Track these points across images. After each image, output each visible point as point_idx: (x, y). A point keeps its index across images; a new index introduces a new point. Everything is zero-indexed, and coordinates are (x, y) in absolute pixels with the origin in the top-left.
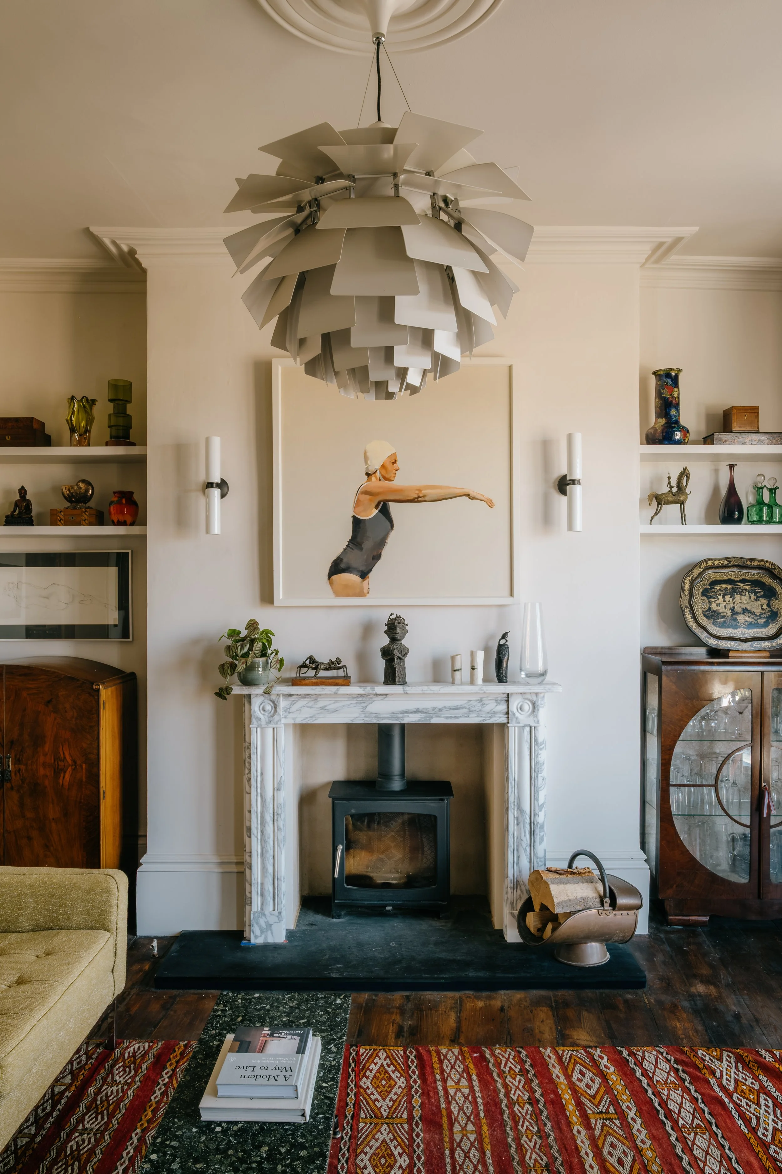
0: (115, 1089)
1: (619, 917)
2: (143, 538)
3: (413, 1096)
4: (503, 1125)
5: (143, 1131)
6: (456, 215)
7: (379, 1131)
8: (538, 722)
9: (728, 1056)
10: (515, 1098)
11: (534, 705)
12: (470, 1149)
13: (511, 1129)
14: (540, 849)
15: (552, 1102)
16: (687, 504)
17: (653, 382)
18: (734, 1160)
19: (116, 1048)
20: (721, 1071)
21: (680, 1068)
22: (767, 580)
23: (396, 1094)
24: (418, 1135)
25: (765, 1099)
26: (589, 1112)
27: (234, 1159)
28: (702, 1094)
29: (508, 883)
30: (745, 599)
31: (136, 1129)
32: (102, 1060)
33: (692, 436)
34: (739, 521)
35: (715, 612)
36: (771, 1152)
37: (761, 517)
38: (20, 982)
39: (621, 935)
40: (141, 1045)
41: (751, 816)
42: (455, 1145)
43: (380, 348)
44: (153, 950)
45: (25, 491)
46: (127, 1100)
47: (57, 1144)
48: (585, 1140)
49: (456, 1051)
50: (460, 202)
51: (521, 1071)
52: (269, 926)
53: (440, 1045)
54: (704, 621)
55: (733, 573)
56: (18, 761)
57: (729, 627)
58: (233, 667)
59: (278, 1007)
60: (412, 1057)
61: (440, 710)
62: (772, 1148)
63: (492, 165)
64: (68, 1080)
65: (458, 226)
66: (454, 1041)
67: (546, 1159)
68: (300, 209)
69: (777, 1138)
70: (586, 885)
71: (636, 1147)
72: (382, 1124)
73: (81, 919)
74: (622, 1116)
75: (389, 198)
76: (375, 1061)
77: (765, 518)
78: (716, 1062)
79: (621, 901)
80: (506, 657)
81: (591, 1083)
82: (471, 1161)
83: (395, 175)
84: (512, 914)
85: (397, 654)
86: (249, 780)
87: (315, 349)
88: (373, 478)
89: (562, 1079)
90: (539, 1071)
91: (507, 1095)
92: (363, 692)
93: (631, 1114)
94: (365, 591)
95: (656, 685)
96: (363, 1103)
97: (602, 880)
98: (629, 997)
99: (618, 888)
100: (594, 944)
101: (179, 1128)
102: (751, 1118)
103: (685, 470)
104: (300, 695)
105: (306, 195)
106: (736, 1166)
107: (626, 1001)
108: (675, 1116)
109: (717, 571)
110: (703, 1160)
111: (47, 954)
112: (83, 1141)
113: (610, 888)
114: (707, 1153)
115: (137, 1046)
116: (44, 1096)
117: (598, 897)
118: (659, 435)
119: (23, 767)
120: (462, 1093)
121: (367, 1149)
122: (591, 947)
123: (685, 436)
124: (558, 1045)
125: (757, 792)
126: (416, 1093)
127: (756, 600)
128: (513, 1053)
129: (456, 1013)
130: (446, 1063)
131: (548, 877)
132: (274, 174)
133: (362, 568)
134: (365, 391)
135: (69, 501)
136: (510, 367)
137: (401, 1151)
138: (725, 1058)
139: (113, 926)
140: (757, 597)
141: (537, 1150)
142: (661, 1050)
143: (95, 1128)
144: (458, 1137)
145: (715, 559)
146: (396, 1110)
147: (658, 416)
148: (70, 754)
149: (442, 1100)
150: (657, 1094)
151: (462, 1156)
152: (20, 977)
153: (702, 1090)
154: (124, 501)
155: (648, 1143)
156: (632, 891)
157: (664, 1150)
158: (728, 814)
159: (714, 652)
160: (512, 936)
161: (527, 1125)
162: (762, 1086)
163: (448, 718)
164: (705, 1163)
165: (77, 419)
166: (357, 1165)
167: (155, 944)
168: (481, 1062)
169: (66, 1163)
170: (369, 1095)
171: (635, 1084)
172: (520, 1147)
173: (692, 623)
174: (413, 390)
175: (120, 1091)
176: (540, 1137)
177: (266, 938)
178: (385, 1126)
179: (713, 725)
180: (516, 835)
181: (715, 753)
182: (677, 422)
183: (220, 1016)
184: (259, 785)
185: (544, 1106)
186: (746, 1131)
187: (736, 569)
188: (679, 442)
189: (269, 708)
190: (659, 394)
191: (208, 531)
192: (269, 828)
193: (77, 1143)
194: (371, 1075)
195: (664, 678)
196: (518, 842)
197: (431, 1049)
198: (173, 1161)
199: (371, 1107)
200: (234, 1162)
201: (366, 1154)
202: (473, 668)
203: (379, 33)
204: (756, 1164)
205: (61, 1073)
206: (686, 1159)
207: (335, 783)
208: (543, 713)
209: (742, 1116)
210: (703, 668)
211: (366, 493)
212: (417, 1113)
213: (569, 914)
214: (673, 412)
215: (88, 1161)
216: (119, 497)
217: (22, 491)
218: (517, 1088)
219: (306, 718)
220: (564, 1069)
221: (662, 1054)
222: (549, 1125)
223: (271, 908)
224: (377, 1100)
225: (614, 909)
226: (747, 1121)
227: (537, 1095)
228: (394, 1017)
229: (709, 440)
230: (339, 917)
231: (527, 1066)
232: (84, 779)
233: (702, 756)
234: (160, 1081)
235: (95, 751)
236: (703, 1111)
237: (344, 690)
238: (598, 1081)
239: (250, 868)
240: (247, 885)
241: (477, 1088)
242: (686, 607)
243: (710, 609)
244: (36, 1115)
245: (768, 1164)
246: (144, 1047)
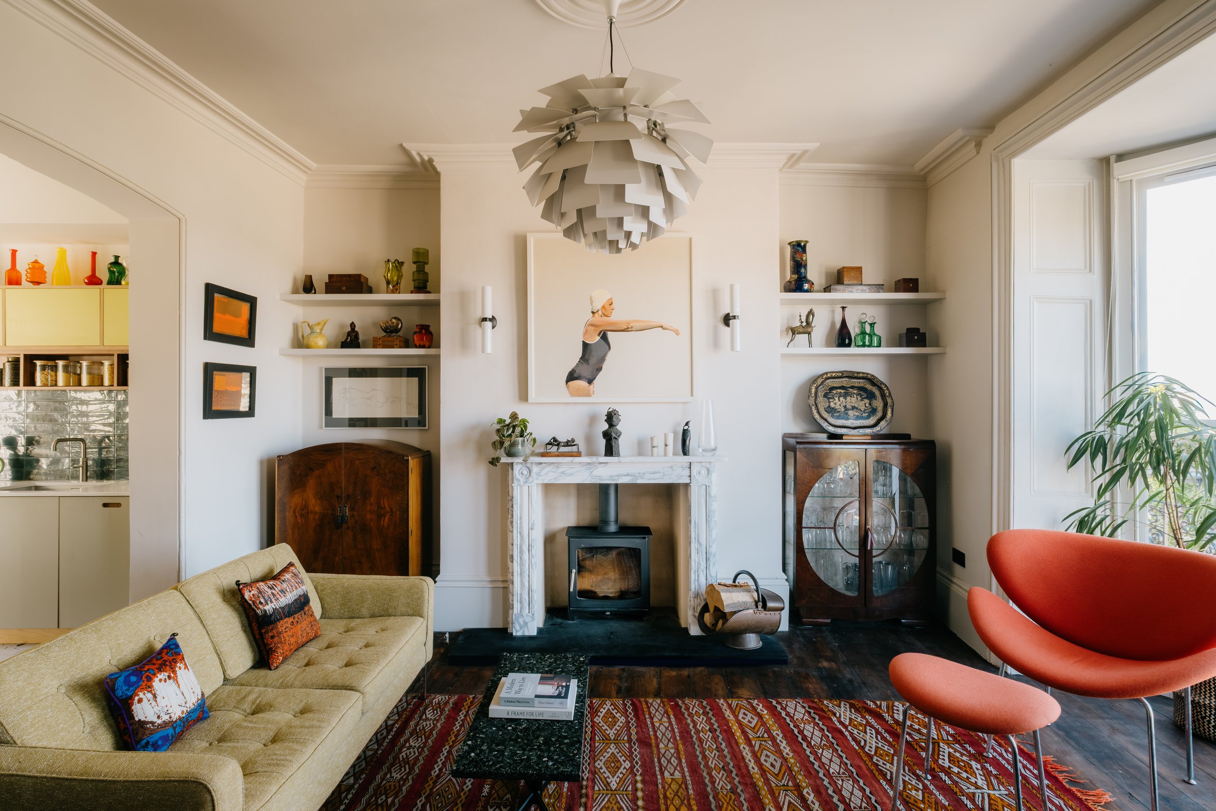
0: (428, 723)
1: (768, 616)
2: (438, 357)
3: (631, 728)
4: (693, 744)
5: (450, 747)
6: (662, 133)
7: (609, 747)
8: (711, 482)
9: (844, 704)
10: (700, 729)
11: (708, 470)
12: (671, 758)
13: (698, 746)
14: (713, 571)
15: (725, 731)
16: (812, 334)
17: (788, 250)
18: (849, 765)
19: (427, 699)
20: (840, 714)
21: (812, 711)
22: (869, 387)
23: (619, 726)
24: (635, 750)
25: (870, 730)
26: (751, 737)
27: (522, 744)
28: (827, 727)
29: (691, 594)
30: (854, 399)
31: (445, 746)
32: (417, 706)
33: (816, 287)
34: (849, 345)
35: (833, 408)
36: (874, 760)
37: (864, 343)
38: (367, 646)
39: (770, 628)
40: (443, 697)
41: (860, 549)
42: (661, 755)
43: (614, 218)
44: (446, 639)
45: (355, 325)
46: (437, 730)
47: (393, 755)
48: (748, 753)
49: (659, 701)
50: (665, 125)
51: (703, 713)
52: (526, 624)
53: (648, 698)
54: (825, 415)
55: (845, 382)
56: (352, 509)
57: (842, 419)
58: (502, 443)
59: (541, 662)
60: (628, 704)
61: (644, 474)
62: (875, 758)
63: (687, 101)
64: (396, 717)
65: (664, 140)
66: (657, 695)
67: (722, 764)
68: (561, 130)
69: (878, 752)
70: (745, 593)
71: (783, 757)
72: (611, 743)
73: (403, 609)
74: (773, 739)
75: (620, 122)
76: (604, 707)
77: (867, 343)
78: (837, 708)
79: (770, 604)
80: (689, 438)
81: (751, 720)
82: (672, 765)
83: (624, 108)
84: (694, 616)
85: (614, 435)
86: (512, 522)
87: (572, 219)
88: (596, 315)
89: (732, 717)
90: (715, 713)
91: (695, 726)
92: (590, 461)
93: (779, 738)
94: (591, 393)
95: (793, 460)
96: (597, 731)
97: (757, 591)
98: (776, 669)
99: (767, 596)
100: (751, 635)
101: (484, 727)
102: (860, 741)
103: (811, 310)
104: (547, 463)
105: (566, 121)
106: (851, 768)
107: (774, 672)
108: (809, 739)
109: (834, 380)
110: (829, 764)
111: (383, 630)
112: (410, 752)
113: (762, 596)
114: (831, 760)
115: (440, 698)
116: (381, 726)
117: (753, 601)
118: (793, 286)
119: (355, 513)
120: (664, 725)
121: (602, 758)
122: (749, 636)
123: (811, 287)
124: (728, 698)
125: (863, 532)
126: (633, 725)
127: (861, 400)
128: (697, 703)
129: (658, 679)
130: (652, 708)
131: (718, 588)
132: (545, 107)
133: (589, 377)
134: (603, 247)
135: (386, 332)
136: (690, 239)
137: (625, 759)
138: (842, 705)
139: (425, 614)
140: (862, 398)
141: (716, 758)
142: (799, 701)
143: (417, 746)
144: (663, 751)
145: (833, 372)
146: (619, 735)
147: (793, 273)
148: (388, 504)
149: (651, 730)
150: (796, 726)
151: (666, 762)
152: (367, 643)
153: (827, 724)
154: (424, 332)
155: (791, 755)
156: (778, 598)
157: (801, 758)
158: (843, 548)
159: (832, 436)
160: (695, 630)
161: (709, 744)
162: (868, 722)
163: (649, 479)
164: (830, 766)
165: (391, 275)
166: (595, 767)
167: (447, 635)
168: (676, 708)
169: (400, 765)
170: (601, 727)
171: (782, 720)
172: (704, 757)
173: (817, 416)
174: (634, 246)
175: (432, 724)
176: (718, 751)
177: (524, 632)
178: (613, 745)
179: (832, 486)
180: (696, 561)
181: (834, 507)
182: (805, 277)
183: (503, 667)
184: (519, 526)
185: (720, 733)
186: (857, 748)
187: (847, 379)
188: (807, 291)
189: (525, 472)
190: (793, 258)
191: (483, 351)
192: (526, 556)
193: (406, 754)
194: (602, 715)
195: (798, 453)
196: (698, 566)
197: (642, 700)
198: (483, 745)
199: (602, 734)
200: (522, 746)
201: (601, 760)
202: (666, 445)
203: (612, 16)
204: (864, 767)
205: (390, 713)
206: (816, 764)
207: (569, 527)
208: (714, 476)
209: (854, 739)
210: (825, 446)
211: (592, 325)
212: (634, 737)
213: (735, 613)
214: (803, 270)
215: (415, 764)
216: (420, 329)
217: (353, 325)
218: (701, 723)
219: (551, 480)
220: (733, 712)
221: (799, 703)
222: (724, 744)
223: (527, 612)
224: (606, 729)
225: (765, 610)
226: (858, 743)
227: (715, 726)
228: (614, 681)
229: (827, 290)
230: (573, 620)
231: (708, 710)
232: (398, 522)
233: (824, 509)
234: (458, 718)
235: (406, 502)
236: (828, 736)
237: (577, 459)
238: (756, 719)
239: (513, 583)
240: (510, 596)
241: (674, 723)
242: (813, 405)
243: (829, 406)
244: (377, 738)
245: (872, 768)
246: (445, 698)
